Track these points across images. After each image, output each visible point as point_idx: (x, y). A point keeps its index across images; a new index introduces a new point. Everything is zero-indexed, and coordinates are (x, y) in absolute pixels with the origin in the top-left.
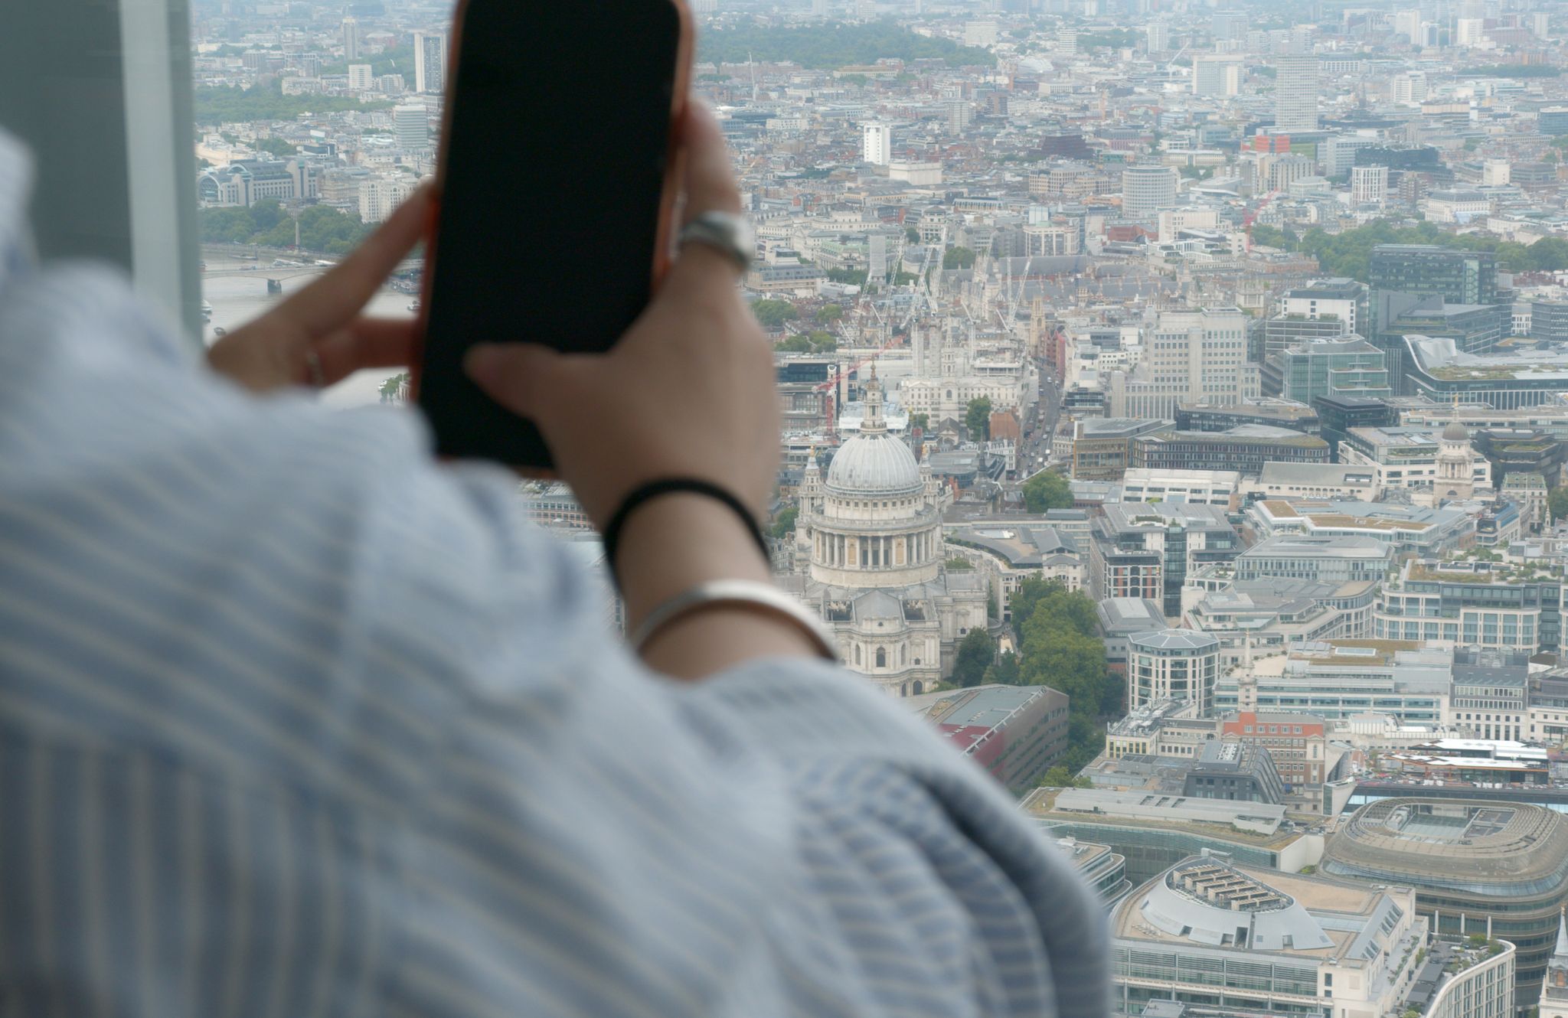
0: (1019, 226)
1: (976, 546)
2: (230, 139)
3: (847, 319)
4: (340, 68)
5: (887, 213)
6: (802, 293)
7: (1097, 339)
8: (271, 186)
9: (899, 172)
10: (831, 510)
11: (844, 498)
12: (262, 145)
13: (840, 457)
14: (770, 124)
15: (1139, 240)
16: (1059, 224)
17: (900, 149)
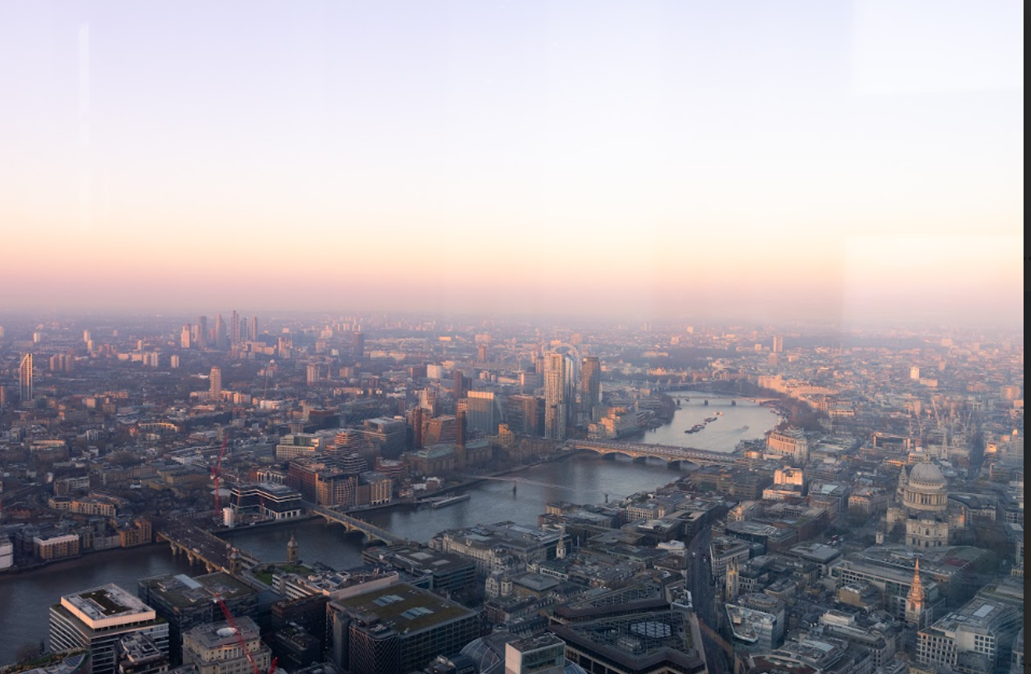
0: (965, 401)
1: (959, 501)
2: (722, 362)
3: (908, 425)
4: (753, 344)
5: (919, 394)
6: (892, 416)
7: (995, 439)
8: (734, 376)
9: (923, 382)
10: (911, 484)
11: (916, 481)
12: (731, 364)
13: (915, 469)
14: (880, 366)
15: (1008, 408)
16: (980, 401)
17: (922, 375)
